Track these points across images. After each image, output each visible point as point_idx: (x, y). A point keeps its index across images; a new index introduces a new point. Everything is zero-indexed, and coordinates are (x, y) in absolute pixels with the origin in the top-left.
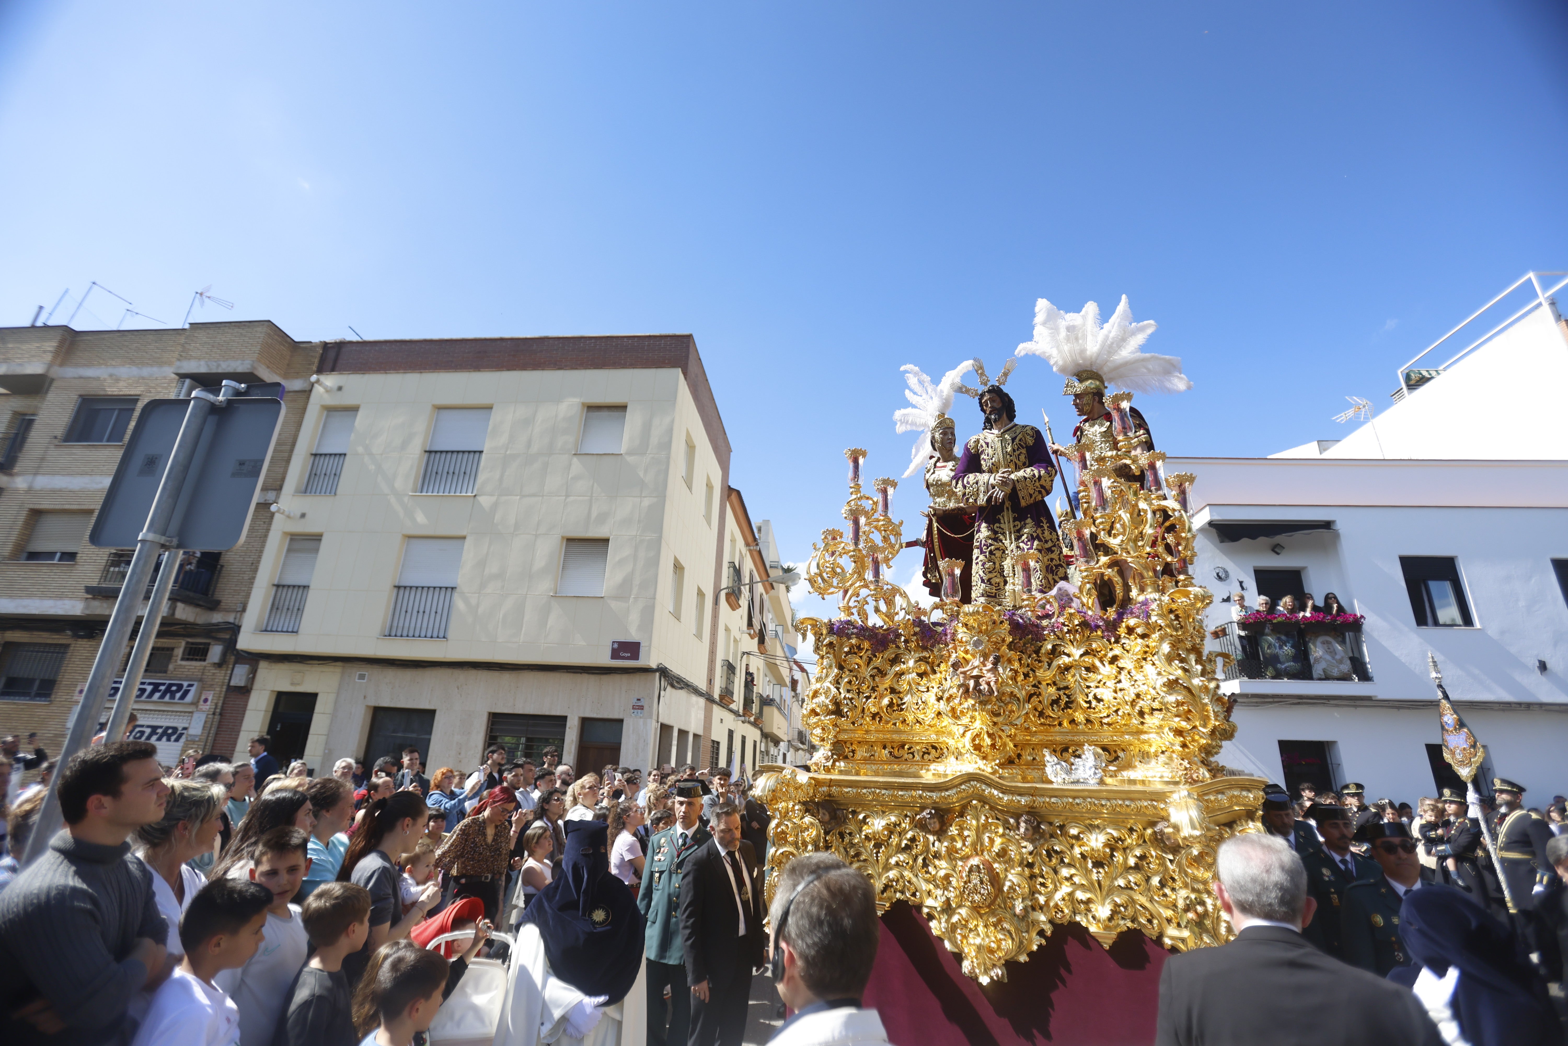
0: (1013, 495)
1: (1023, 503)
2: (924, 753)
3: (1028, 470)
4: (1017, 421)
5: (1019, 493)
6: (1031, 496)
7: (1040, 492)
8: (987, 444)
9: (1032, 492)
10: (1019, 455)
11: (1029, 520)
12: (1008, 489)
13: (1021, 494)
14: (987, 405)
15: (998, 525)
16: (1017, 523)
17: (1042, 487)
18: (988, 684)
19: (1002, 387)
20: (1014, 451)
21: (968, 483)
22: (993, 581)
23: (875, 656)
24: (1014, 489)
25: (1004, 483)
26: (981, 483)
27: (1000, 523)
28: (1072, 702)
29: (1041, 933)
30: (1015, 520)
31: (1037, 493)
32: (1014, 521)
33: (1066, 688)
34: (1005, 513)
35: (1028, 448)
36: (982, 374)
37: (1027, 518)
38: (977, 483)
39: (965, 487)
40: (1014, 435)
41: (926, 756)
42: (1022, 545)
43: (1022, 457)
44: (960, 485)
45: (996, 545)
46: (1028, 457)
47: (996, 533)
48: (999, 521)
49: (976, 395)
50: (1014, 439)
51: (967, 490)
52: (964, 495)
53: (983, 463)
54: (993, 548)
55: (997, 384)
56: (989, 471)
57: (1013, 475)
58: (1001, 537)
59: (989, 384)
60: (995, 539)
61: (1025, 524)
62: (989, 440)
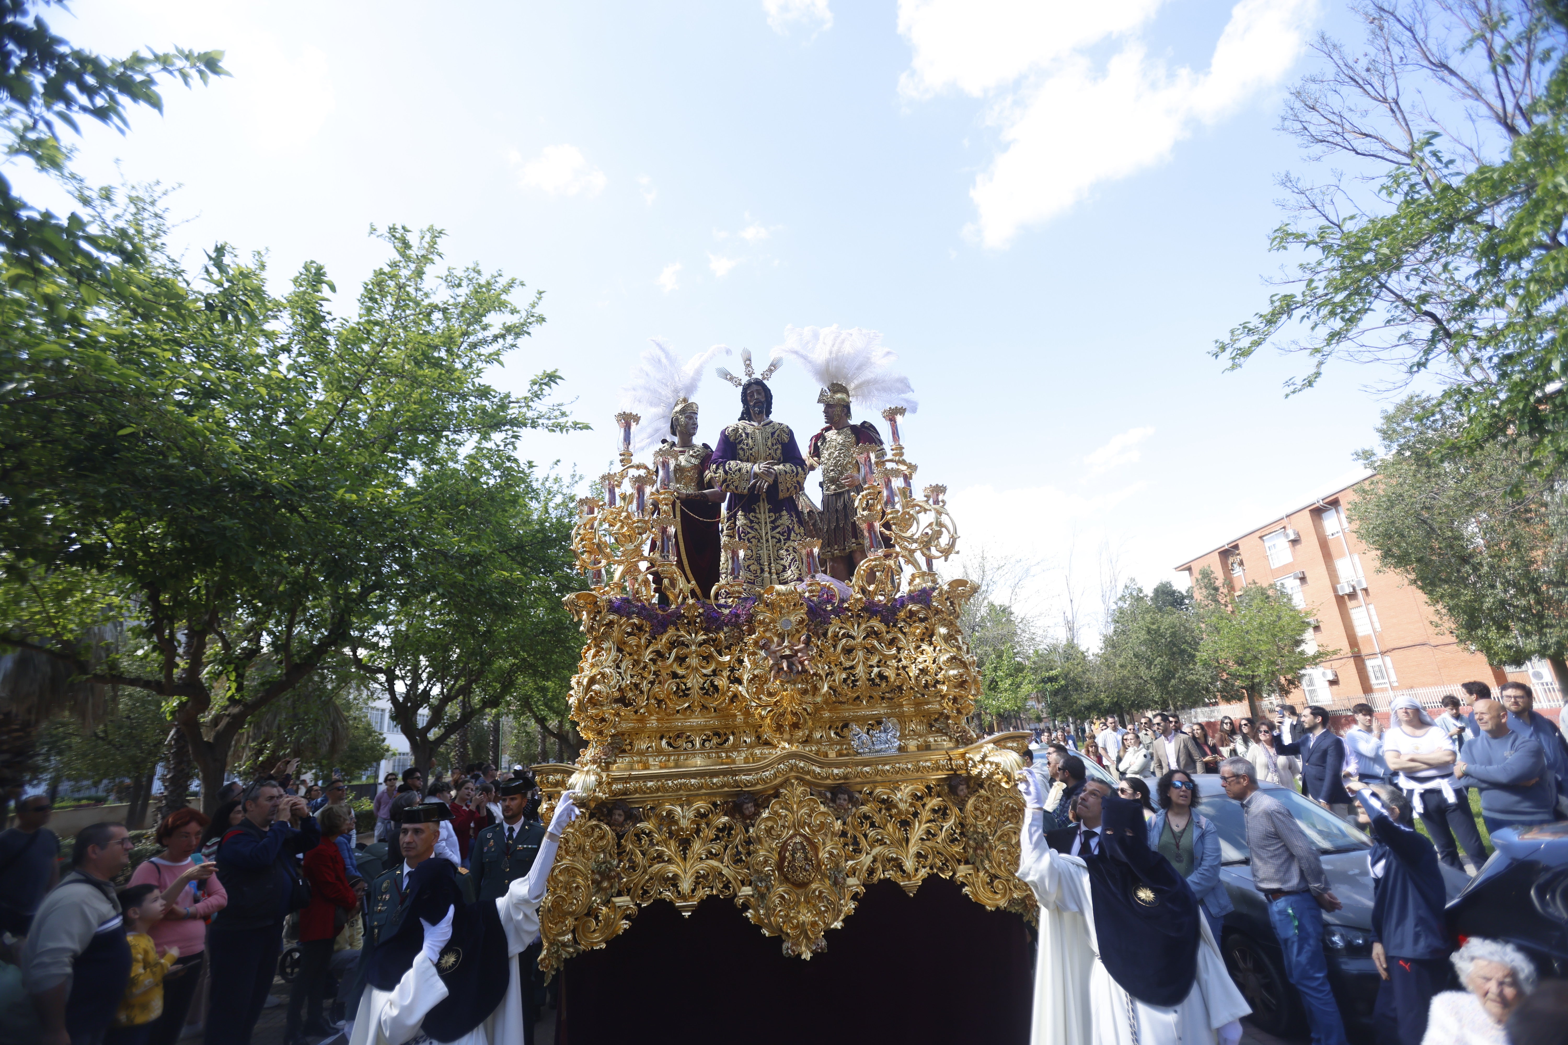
0: (774, 487)
1: (782, 496)
2: (705, 741)
3: (788, 465)
4: (772, 417)
5: (780, 485)
6: (789, 489)
8: (747, 434)
9: (789, 485)
10: (776, 450)
11: (784, 513)
12: (771, 480)
13: (781, 487)
14: (752, 396)
15: (753, 514)
16: (771, 514)
17: (798, 482)
18: (802, 663)
19: (765, 382)
20: (772, 445)
22: (752, 568)
23: (655, 639)
24: (776, 481)
25: (767, 473)
26: (744, 471)
27: (755, 513)
28: (857, 681)
29: (855, 897)
30: (770, 511)
31: (794, 488)
32: (769, 513)
33: (852, 667)
34: (761, 504)
35: (784, 445)
36: (748, 366)
37: (784, 510)
38: (740, 470)
39: (726, 472)
40: (773, 431)
41: (707, 744)
42: (778, 536)
43: (779, 452)
44: (721, 471)
45: (753, 533)
46: (783, 453)
47: (752, 522)
48: (754, 511)
49: (740, 384)
50: (773, 434)
51: (729, 477)
52: (725, 481)
53: (741, 452)
54: (750, 536)
55: (760, 377)
56: (748, 461)
57: (776, 467)
58: (756, 526)
59: (754, 376)
60: (752, 528)
61: (781, 516)
62: (749, 431)
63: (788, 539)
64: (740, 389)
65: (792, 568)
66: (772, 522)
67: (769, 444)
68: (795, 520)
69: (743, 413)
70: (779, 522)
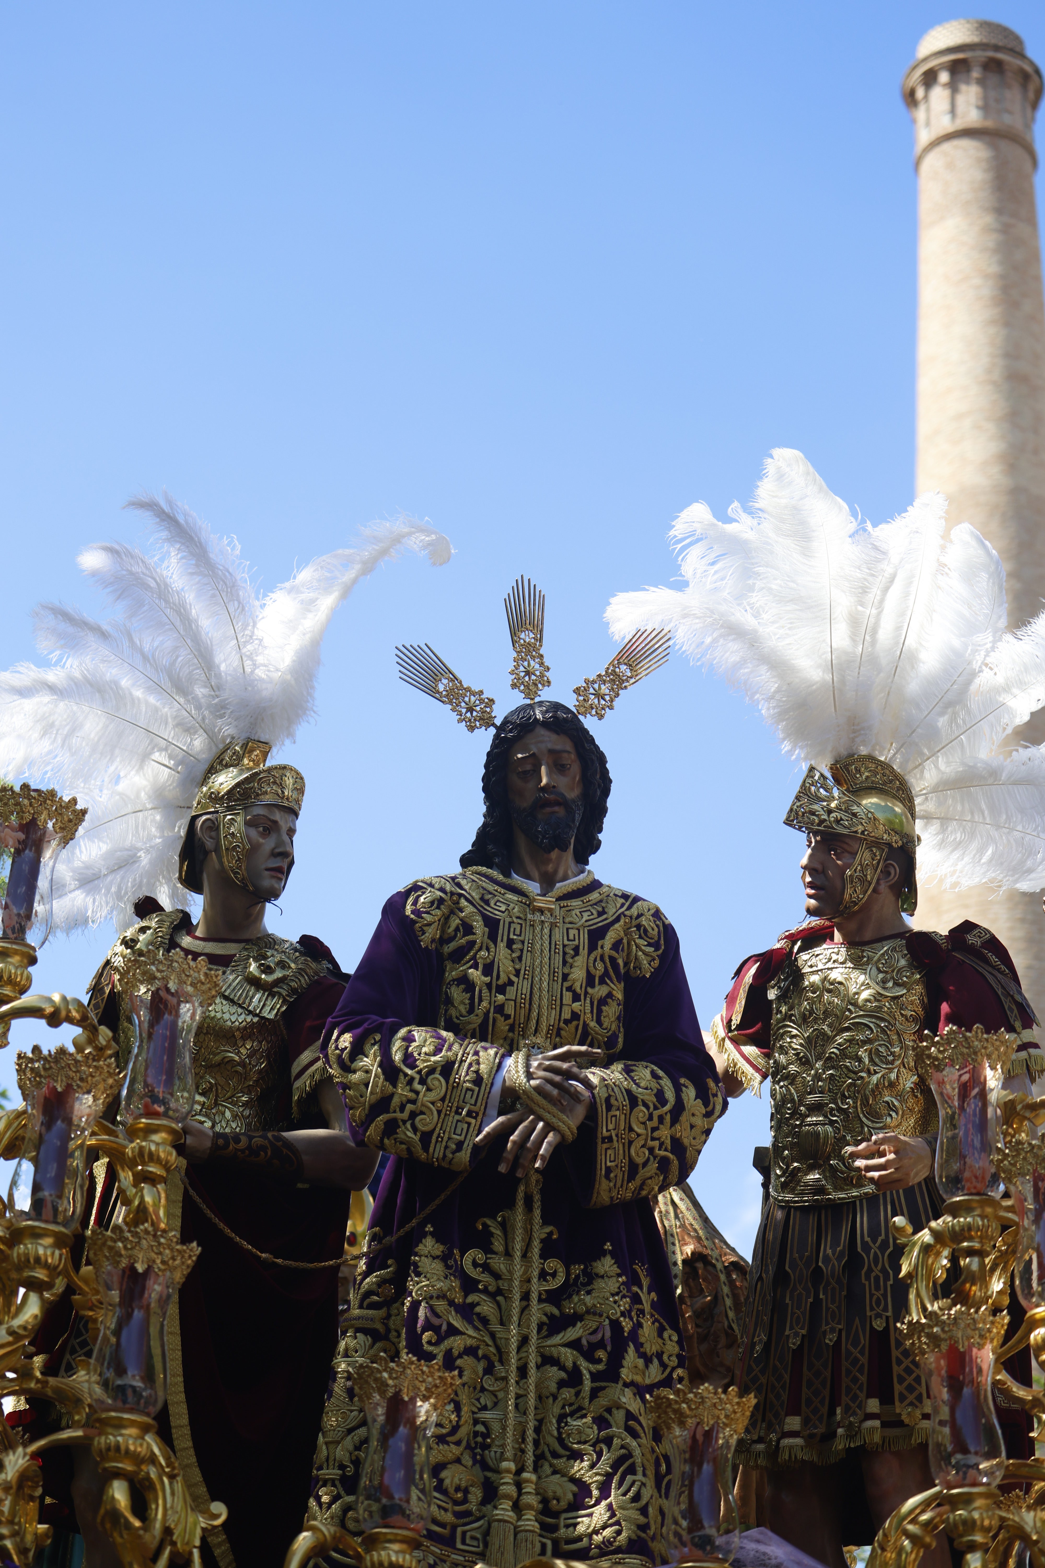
0: (578, 1154)
1: (601, 1194)
3: (643, 1070)
5: (601, 1147)
6: (633, 1169)
7: (664, 1164)
8: (492, 924)
9: (641, 1157)
10: (603, 1002)
11: (607, 1265)
12: (570, 1123)
13: (606, 1158)
14: (531, 772)
15: (480, 1257)
16: (553, 1264)
17: (678, 1147)
19: (589, 722)
20: (590, 980)
21: (409, 1061)
22: (452, 1477)
24: (587, 1130)
25: (558, 1092)
26: (463, 1074)
27: (488, 1249)
30: (549, 1250)
31: (654, 1166)
32: (544, 1256)
34: (518, 1217)
35: (634, 985)
36: (528, 648)
37: (604, 1253)
38: (447, 1068)
39: (390, 1071)
40: (599, 921)
42: (568, 1356)
43: (612, 1011)
44: (370, 1062)
45: (470, 1335)
46: (628, 1017)
47: (469, 1285)
48: (484, 1242)
49: (487, 721)
50: (596, 935)
51: (402, 1090)
52: (382, 1104)
53: (457, 994)
54: (457, 1343)
55: (570, 702)
56: (483, 1034)
57: (594, 1075)
58: (486, 1308)
59: (546, 695)
60: (467, 1311)
61: (591, 1277)
62: (498, 910)
63: (611, 1374)
64: (485, 738)
65: (613, 1498)
66: (553, 1297)
67: (578, 975)
68: (647, 1298)
69: (483, 835)
70: (583, 1300)
